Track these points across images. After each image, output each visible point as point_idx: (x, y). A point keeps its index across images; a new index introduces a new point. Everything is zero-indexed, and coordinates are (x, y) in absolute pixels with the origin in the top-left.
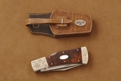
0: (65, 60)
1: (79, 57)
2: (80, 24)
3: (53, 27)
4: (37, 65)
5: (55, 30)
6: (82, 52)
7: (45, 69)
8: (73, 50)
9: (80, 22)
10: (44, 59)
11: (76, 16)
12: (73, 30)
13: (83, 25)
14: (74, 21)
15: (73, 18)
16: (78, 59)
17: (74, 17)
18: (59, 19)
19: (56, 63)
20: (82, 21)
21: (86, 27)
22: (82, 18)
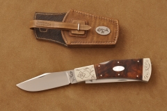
0: (120, 72)
1: (139, 71)
2: (103, 32)
3: (66, 33)
4: (81, 75)
5: (68, 38)
6: (144, 64)
7: (91, 81)
8: (132, 60)
9: (103, 30)
10: (91, 67)
11: (98, 21)
12: (92, 39)
13: (106, 33)
14: (94, 27)
15: (93, 23)
16: (137, 74)
17: (95, 22)
18: (75, 23)
19: (107, 75)
20: (105, 28)
21: (110, 37)
22: (105, 23)
